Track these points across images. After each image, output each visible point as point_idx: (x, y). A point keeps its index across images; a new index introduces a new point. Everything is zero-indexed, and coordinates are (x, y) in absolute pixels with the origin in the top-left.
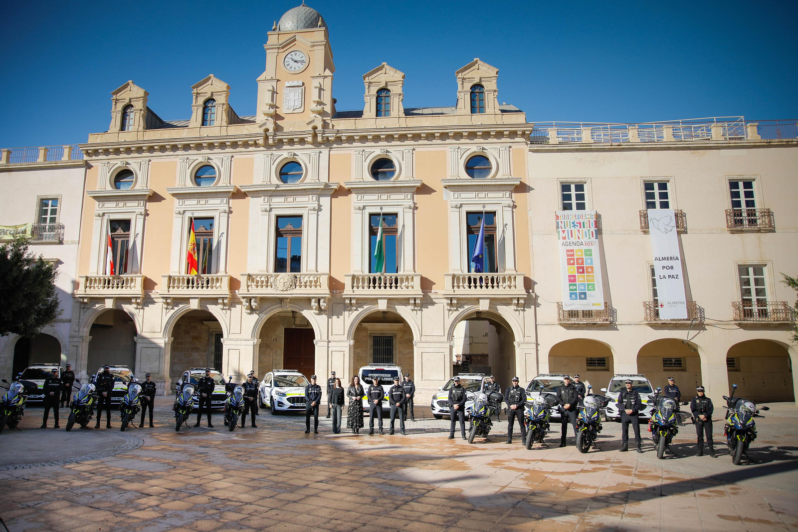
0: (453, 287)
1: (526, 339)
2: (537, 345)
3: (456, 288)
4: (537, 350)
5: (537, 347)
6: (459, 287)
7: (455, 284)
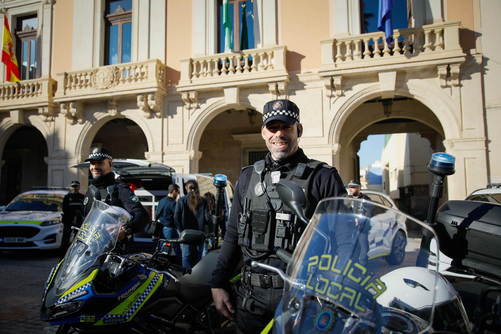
0: (335, 60)
1: (466, 134)
2: (487, 142)
3: (339, 61)
4: (487, 151)
5: (487, 146)
6: (344, 59)
7: (339, 54)
